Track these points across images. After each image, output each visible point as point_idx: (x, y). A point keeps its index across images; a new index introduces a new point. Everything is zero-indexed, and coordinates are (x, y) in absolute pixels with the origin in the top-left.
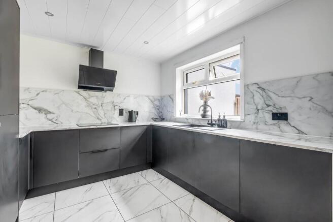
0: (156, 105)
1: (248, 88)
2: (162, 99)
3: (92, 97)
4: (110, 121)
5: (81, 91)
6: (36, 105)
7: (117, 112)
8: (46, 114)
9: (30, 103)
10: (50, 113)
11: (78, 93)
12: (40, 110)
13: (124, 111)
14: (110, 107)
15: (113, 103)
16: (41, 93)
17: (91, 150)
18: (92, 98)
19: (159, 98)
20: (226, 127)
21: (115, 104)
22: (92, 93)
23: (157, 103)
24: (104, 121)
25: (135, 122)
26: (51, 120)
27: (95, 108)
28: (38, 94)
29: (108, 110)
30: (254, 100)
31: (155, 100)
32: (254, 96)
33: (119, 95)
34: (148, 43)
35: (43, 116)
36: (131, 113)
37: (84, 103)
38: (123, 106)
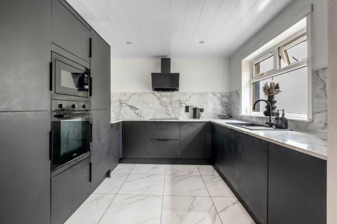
0: (224, 102)
1: (318, 75)
2: (231, 95)
3: (164, 96)
4: (177, 116)
5: (156, 93)
6: (130, 104)
7: (184, 109)
8: (135, 110)
9: (127, 102)
10: (137, 109)
11: (153, 94)
12: (131, 107)
13: (190, 109)
14: (177, 105)
15: (180, 101)
16: (132, 96)
17: (157, 138)
18: (163, 98)
19: (228, 94)
20: (286, 128)
21: (182, 102)
22: (164, 93)
23: (225, 100)
24: (173, 116)
25: (199, 118)
26: (137, 114)
27: (166, 106)
28: (130, 97)
29: (175, 107)
30: (325, 91)
31: (223, 96)
32: (325, 86)
33: (185, 94)
34: (203, 42)
35: (133, 111)
36: (195, 110)
37: (157, 102)
38: (188, 104)
